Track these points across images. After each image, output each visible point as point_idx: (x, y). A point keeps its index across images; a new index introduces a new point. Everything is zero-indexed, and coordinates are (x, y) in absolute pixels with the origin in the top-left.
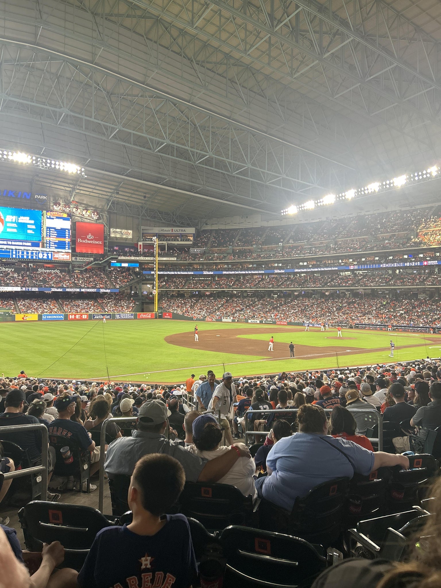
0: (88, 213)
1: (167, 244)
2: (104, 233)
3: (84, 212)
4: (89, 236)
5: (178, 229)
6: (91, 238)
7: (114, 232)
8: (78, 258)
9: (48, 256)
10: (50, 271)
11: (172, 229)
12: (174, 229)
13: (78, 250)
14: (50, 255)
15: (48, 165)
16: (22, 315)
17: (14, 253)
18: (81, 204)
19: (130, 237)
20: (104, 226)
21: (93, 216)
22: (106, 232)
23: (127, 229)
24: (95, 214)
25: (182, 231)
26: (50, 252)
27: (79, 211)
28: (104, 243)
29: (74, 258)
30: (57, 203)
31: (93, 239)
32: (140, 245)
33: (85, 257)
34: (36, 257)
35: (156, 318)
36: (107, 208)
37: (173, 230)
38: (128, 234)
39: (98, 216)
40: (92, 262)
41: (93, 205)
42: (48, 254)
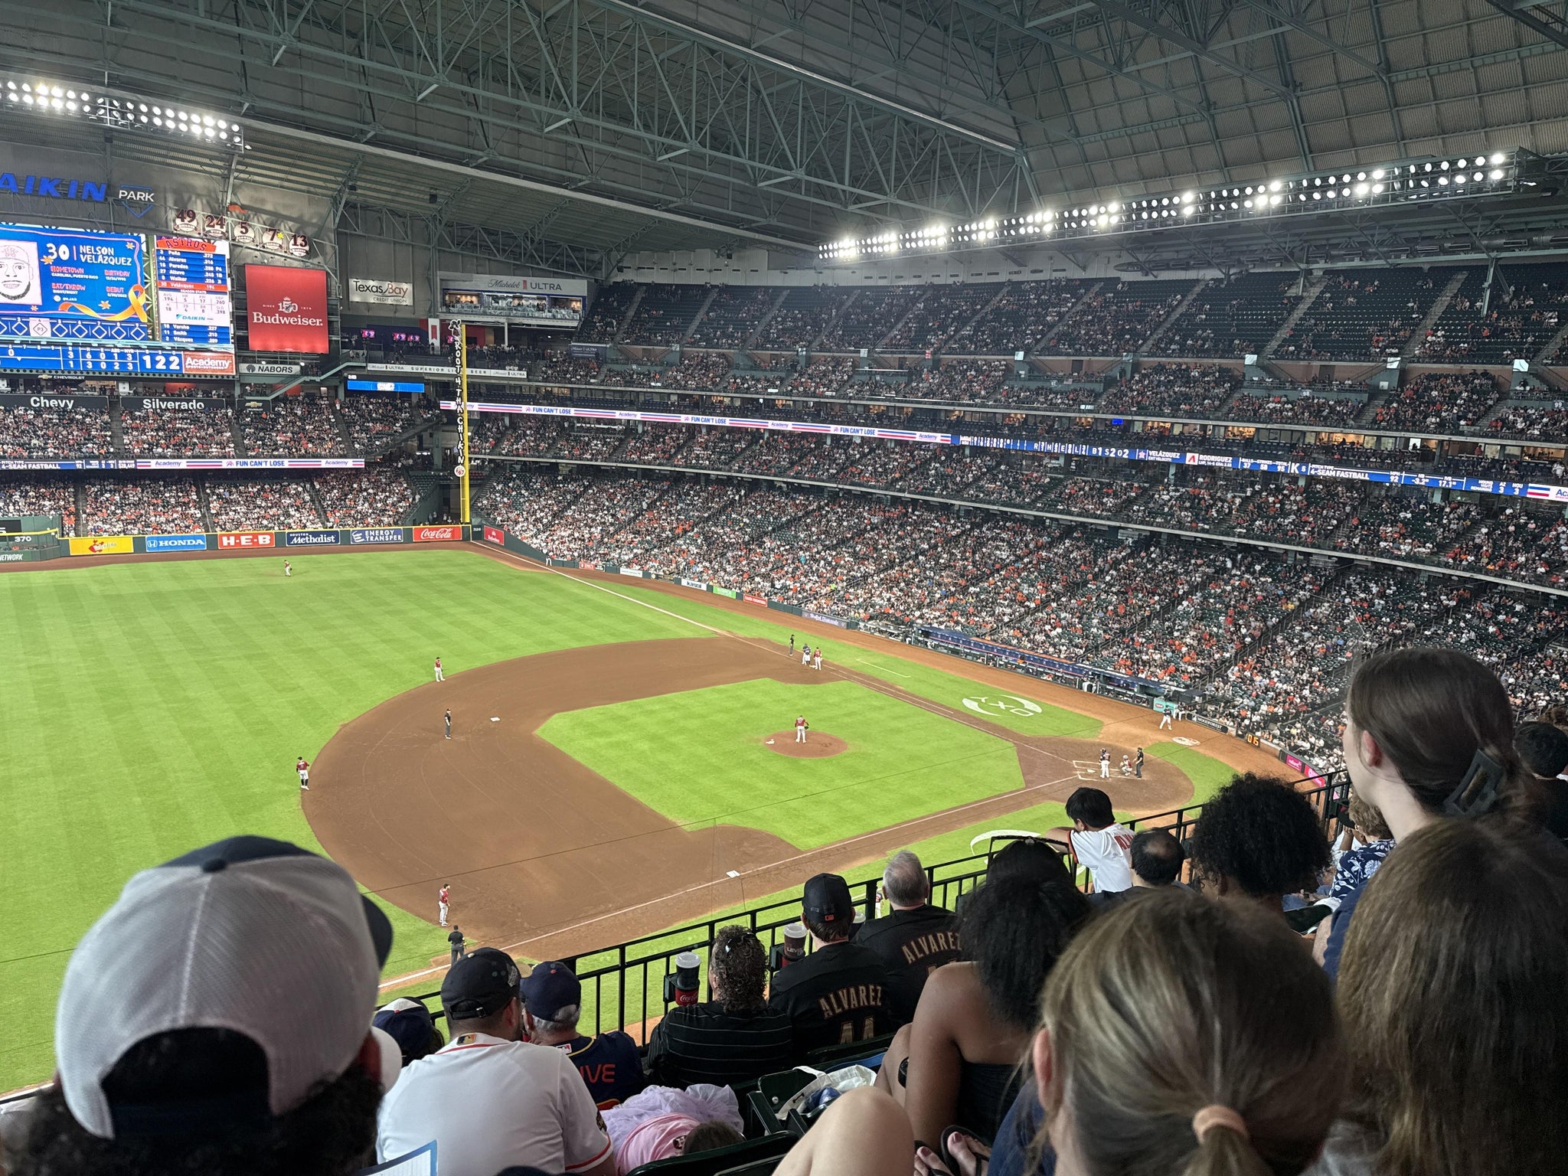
0: (278, 240)
1: (509, 325)
2: (329, 294)
3: (267, 238)
4: (286, 305)
5: (541, 280)
6: (291, 309)
7: (358, 288)
8: (257, 366)
9: (168, 363)
10: (177, 404)
11: (525, 282)
12: (529, 280)
13: (255, 344)
14: (175, 359)
15: (131, 117)
16: (89, 541)
17: (71, 355)
18: (258, 211)
19: (408, 301)
20: (327, 273)
21: (291, 247)
22: (333, 292)
23: (396, 279)
24: (300, 241)
25: (552, 287)
26: (174, 353)
27: (251, 233)
28: (330, 323)
29: (244, 368)
30: (185, 213)
31: (298, 313)
32: (434, 327)
33: (276, 363)
34: (135, 365)
35: (466, 539)
36: (332, 224)
37: (528, 285)
38: (400, 295)
39: (307, 248)
40: (295, 377)
41: (295, 215)
42: (167, 356)
